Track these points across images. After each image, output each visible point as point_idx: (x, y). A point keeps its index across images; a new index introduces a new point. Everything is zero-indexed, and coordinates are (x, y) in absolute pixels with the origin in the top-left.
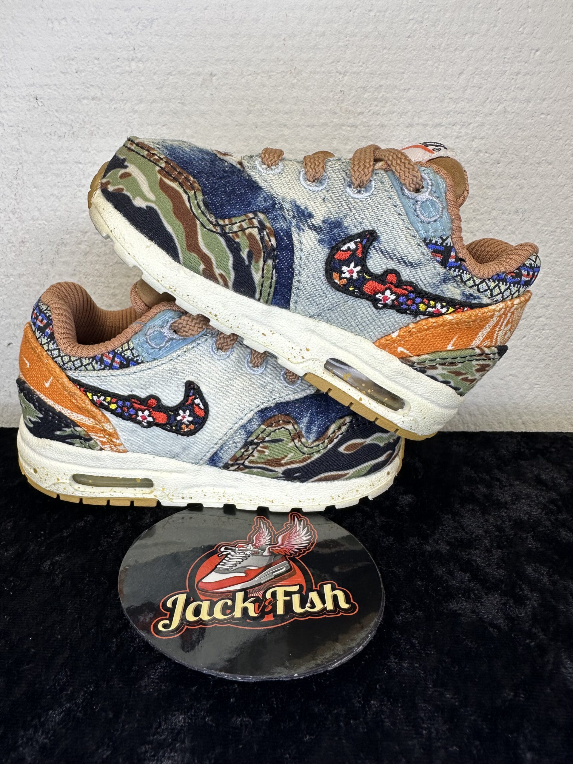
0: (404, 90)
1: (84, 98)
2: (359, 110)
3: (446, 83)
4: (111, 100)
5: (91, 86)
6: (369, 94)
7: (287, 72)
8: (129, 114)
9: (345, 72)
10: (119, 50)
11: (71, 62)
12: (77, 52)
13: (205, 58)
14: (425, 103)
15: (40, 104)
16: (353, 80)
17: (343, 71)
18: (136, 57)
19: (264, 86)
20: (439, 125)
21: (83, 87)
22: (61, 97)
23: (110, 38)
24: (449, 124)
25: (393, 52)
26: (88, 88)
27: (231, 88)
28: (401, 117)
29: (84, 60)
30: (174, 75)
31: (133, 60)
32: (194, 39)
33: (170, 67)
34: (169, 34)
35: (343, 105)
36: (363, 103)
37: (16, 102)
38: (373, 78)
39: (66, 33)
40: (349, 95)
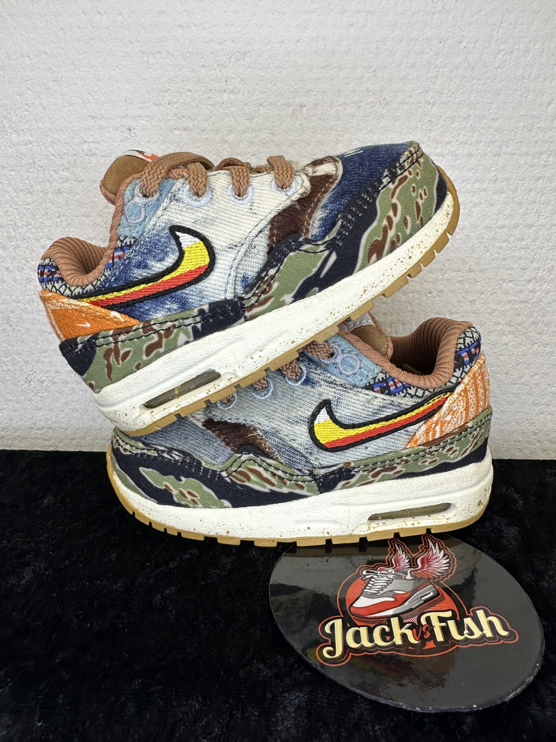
0: (493, 120)
1: (175, 129)
2: (447, 139)
3: (534, 112)
4: (203, 131)
5: (184, 117)
6: (457, 124)
7: (376, 103)
8: (219, 145)
9: (434, 102)
10: (212, 82)
11: (165, 94)
12: (170, 84)
13: (295, 89)
14: (513, 132)
15: (133, 135)
16: (442, 110)
17: (431, 102)
18: (228, 89)
19: (353, 117)
20: (527, 153)
21: (175, 118)
22: (154, 128)
23: (203, 70)
24: (537, 153)
25: (483, 83)
26: (181, 119)
27: (320, 119)
28: (488, 146)
29: (177, 92)
30: (265, 106)
31: (225, 91)
32: (285, 71)
33: (261, 98)
34: (261, 67)
35: (430, 135)
36: (451, 133)
37: (109, 133)
38: (461, 108)
39: (160, 66)
40: (437, 125)
